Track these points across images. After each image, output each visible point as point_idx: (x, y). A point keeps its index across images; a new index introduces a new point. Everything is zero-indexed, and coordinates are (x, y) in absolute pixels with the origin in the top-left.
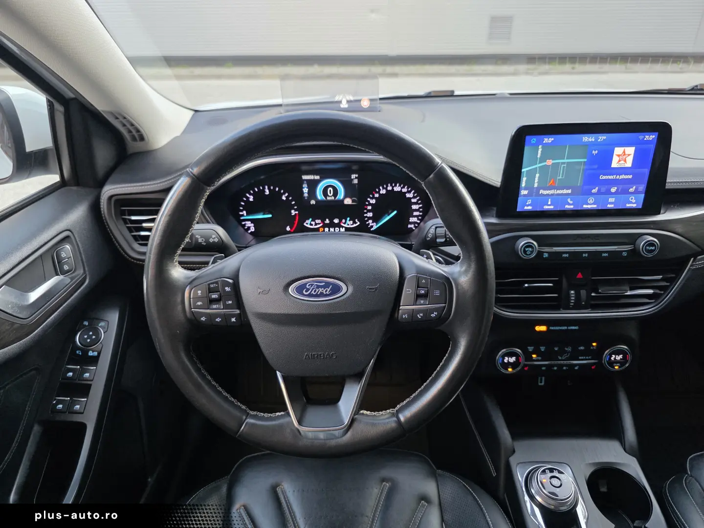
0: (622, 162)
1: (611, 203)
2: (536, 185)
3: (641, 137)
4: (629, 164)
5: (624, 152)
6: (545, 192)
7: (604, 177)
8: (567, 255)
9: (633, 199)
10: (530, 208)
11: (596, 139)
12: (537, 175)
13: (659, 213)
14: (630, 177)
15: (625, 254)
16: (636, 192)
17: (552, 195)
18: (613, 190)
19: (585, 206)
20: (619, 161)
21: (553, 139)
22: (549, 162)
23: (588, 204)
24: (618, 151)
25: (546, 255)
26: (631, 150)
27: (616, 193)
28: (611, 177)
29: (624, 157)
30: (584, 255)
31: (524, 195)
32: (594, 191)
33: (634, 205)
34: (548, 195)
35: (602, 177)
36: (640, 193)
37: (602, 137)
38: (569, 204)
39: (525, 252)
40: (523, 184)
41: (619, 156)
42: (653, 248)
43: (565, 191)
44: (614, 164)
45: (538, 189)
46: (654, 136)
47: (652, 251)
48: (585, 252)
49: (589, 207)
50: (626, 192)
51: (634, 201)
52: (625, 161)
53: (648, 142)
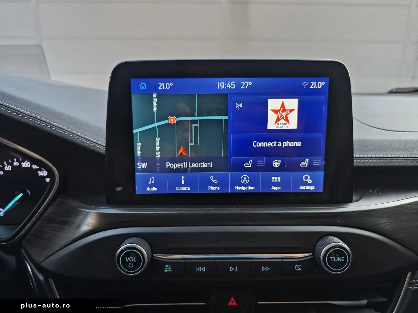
0: (282, 121)
1: (276, 184)
2: (158, 155)
3: (305, 84)
4: (293, 124)
5: (283, 105)
6: (174, 166)
7: (260, 144)
8: (203, 269)
9: (307, 178)
10: (154, 189)
11: (238, 85)
12: (158, 140)
13: (350, 201)
14: (298, 144)
15: (299, 268)
16: (310, 168)
17: (185, 170)
18: (276, 164)
19: (238, 188)
20: (278, 120)
21: (172, 84)
22: (172, 120)
23: (241, 185)
24: (274, 104)
25: (168, 268)
26: (292, 104)
27: (281, 169)
28: (269, 144)
29: (284, 114)
30: (231, 269)
31: (143, 170)
32: (247, 165)
33: (312, 188)
34: (178, 170)
35: (255, 144)
36: (316, 169)
37: (246, 84)
38: (214, 185)
39: (125, 264)
40: (139, 153)
41: (276, 111)
42: (342, 259)
43: (205, 165)
44: (271, 125)
45: (163, 161)
46: (324, 83)
47: (340, 265)
48: (233, 264)
49: (244, 188)
50: (295, 167)
51: (310, 181)
52: (287, 120)
53: (316, 91)
